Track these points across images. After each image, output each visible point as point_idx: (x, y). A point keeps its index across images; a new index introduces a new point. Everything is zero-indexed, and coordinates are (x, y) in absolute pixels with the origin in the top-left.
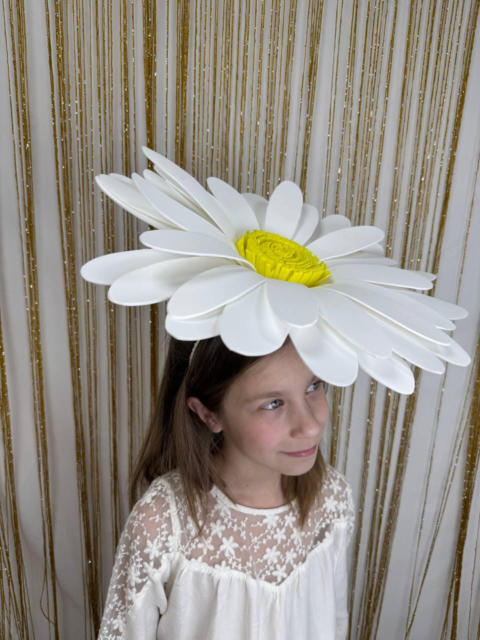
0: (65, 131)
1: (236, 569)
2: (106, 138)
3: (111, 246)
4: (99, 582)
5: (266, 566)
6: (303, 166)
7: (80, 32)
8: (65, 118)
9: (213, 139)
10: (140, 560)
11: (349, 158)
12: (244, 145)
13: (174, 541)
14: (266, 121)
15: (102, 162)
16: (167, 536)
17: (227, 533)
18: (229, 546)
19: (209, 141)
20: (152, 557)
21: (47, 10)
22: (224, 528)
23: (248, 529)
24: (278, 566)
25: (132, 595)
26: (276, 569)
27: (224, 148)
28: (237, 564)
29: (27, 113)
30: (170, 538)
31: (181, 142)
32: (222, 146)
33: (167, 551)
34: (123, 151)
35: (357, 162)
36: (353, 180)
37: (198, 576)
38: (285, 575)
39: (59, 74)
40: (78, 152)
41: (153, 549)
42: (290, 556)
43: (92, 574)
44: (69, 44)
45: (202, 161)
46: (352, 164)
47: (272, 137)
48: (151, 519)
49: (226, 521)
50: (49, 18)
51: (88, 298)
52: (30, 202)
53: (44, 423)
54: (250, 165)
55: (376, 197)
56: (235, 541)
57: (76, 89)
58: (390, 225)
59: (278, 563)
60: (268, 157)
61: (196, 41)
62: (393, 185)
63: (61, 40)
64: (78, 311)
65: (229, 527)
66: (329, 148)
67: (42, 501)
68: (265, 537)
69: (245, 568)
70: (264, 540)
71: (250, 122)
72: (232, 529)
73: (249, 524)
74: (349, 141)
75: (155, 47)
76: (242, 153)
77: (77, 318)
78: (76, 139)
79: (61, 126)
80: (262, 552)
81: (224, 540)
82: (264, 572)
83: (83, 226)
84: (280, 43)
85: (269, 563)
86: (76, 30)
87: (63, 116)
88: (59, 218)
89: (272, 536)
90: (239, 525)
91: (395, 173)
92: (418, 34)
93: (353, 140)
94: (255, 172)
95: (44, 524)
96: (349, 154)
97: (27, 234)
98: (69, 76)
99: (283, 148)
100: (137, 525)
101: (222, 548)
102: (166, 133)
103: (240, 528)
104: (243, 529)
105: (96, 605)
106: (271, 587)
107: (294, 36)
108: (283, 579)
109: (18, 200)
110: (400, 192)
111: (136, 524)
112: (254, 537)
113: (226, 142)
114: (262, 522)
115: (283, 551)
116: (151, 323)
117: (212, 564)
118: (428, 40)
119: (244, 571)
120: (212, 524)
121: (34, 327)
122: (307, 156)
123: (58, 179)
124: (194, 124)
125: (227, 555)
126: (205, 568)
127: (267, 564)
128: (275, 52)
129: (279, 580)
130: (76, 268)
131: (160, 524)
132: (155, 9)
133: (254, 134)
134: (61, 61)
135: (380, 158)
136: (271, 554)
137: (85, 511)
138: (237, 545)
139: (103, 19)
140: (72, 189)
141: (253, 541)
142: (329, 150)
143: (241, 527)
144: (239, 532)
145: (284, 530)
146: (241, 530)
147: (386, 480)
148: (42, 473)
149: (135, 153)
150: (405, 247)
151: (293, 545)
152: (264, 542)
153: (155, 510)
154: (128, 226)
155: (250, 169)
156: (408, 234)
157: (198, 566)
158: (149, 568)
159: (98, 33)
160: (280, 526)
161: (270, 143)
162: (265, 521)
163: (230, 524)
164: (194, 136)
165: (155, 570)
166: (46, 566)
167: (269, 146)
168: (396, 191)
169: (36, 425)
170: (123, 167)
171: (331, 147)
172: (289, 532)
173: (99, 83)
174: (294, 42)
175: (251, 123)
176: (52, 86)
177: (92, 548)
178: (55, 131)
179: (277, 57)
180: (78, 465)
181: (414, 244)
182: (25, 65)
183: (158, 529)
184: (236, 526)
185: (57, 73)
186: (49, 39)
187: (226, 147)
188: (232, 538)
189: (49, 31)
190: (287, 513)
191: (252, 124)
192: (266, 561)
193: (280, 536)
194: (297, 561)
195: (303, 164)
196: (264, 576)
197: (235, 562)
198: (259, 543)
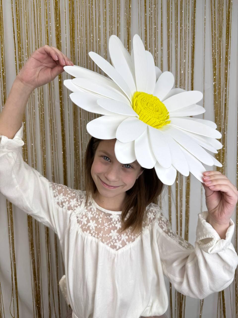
1: (94, 236)
3: (43, 118)
4: (40, 294)
5: (111, 240)
7: (28, 25)
8: (21, 61)
17: (93, 219)
18: (92, 224)
21: (13, 16)
22: (92, 216)
23: (103, 218)
24: (117, 241)
26: (116, 242)
29: (4, 60)
38: (121, 246)
39: (18, 42)
42: (124, 237)
43: (37, 289)
44: (23, 30)
49: (93, 213)
50: (13, 20)
51: (32, 143)
53: (12, 207)
56: (96, 223)
57: (26, 49)
59: (117, 239)
61: (78, 27)
63: (19, 28)
64: (28, 150)
65: (94, 216)
67: (10, 250)
70: (110, 225)
72: (95, 217)
75: (60, 30)
77: (27, 153)
79: (19, 65)
81: (91, 221)
82: (110, 242)
83: (30, 109)
84: (114, 27)
85: (113, 238)
86: (25, 25)
87: (20, 60)
89: (115, 225)
92: (172, 22)
95: (11, 263)
98: (23, 44)
101: (89, 224)
105: (40, 308)
106: (113, 251)
107: (120, 24)
108: (120, 248)
112: (106, 223)
114: (109, 217)
115: (120, 233)
116: (63, 153)
117: (84, 231)
118: (176, 24)
119: (98, 238)
120: (88, 212)
125: (91, 228)
127: (111, 238)
128: (112, 31)
129: (118, 248)
130: (27, 129)
132: (60, 15)
134: (19, 38)
136: (114, 233)
137: (33, 254)
138: (96, 225)
139: (37, 19)
141: (105, 225)
143: (100, 217)
144: (98, 219)
145: (120, 223)
146: (99, 218)
147: (181, 226)
148: (10, 235)
152: (111, 226)
154: (50, 108)
159: (35, 25)
160: (119, 221)
162: (111, 217)
166: (13, 287)
169: (8, 209)
173: (36, 46)
174: (120, 26)
176: (15, 48)
177: (37, 275)
178: (16, 67)
179: (113, 32)
180: (29, 229)
182: (3, 39)
184: (97, 215)
185: (17, 42)
186: (14, 28)
188: (95, 221)
189: (14, 25)
192: (111, 237)
193: (119, 225)
196: (109, 245)
197: (94, 233)
198: (108, 226)
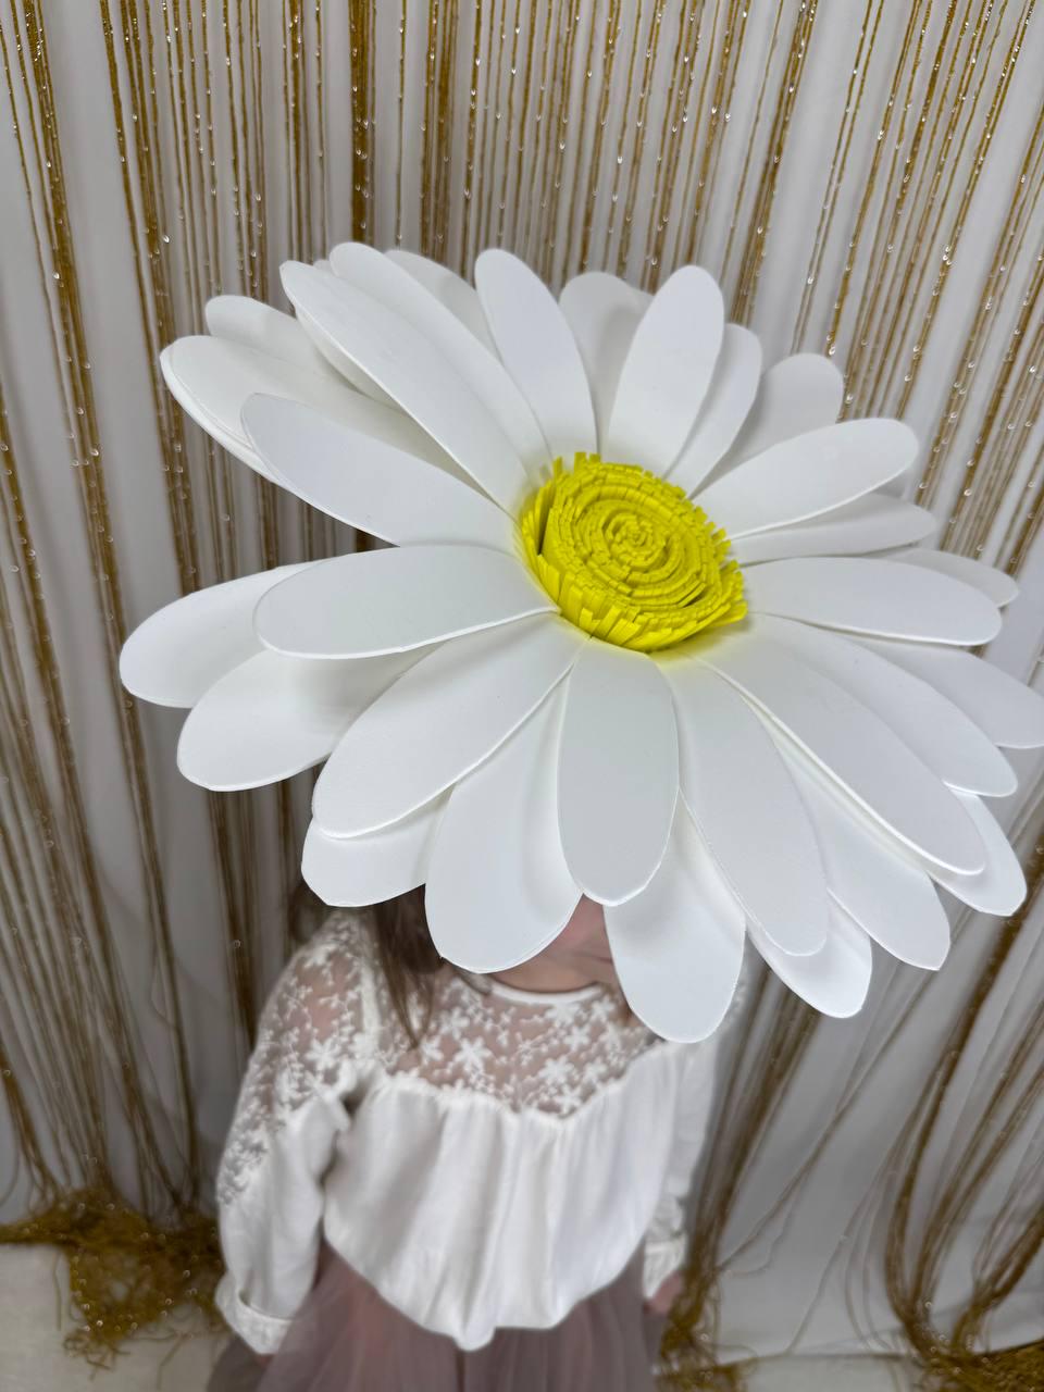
0: (134, 15)
1: (484, 1091)
2: (241, 40)
5: (542, 1088)
6: (770, 153)
9: (530, 56)
10: (298, 1066)
11: (900, 140)
12: (612, 80)
13: (366, 1042)
14: (682, 14)
15: (232, 108)
16: (351, 1035)
17: (471, 1034)
18: (472, 1055)
19: (518, 64)
20: (320, 1067)
22: (465, 1023)
23: (513, 1028)
24: (566, 1089)
25: (284, 1113)
26: (560, 1093)
27: (558, 83)
28: (487, 1084)
30: (357, 1038)
31: (443, 62)
32: (554, 79)
33: (351, 1056)
34: (286, 79)
35: (919, 156)
36: (899, 203)
37: (407, 1101)
38: (577, 1103)
40: (171, 76)
41: (323, 1055)
42: (593, 1072)
45: (497, 120)
46: (903, 158)
47: (692, 61)
48: (322, 1001)
49: (471, 1011)
52: (60, 208)
54: (626, 138)
55: (951, 255)
56: (485, 1047)
58: (973, 332)
59: (566, 1084)
60: (677, 118)
62: (1004, 225)
64: (191, 477)
65: (475, 1023)
66: (851, 110)
68: (547, 1041)
69: (501, 1092)
70: (544, 1046)
71: (636, 13)
72: (481, 1027)
73: (516, 1019)
74: (910, 90)
76: (607, 103)
77: (189, 491)
78: (164, 39)
80: (539, 1063)
81: (465, 1043)
82: (537, 1096)
83: (191, 276)
85: (548, 1083)
88: (132, 254)
89: (561, 1040)
90: (496, 1019)
91: (1018, 193)
93: (920, 87)
94: (636, 161)
96: (902, 130)
97: (59, 288)
99: (723, 95)
100: (295, 1007)
101: (459, 1058)
102: (403, 34)
103: (498, 1026)
104: (504, 1028)
106: (547, 1121)
108: (573, 1110)
109: (30, 199)
110: (1019, 248)
111: (292, 1005)
112: (524, 1042)
113: (564, 69)
114: (542, 1016)
115: (579, 1063)
117: (439, 1083)
119: (497, 1096)
120: (443, 1016)
121: (95, 504)
122: (785, 124)
123: (123, 152)
124: (479, 12)
125: (467, 1069)
126: (422, 1088)
127: (544, 1084)
129: (565, 1110)
131: (339, 1012)
133: (642, 53)
135: (983, 148)
136: (555, 1068)
138: (488, 1054)
140: (160, 176)
141: (520, 1048)
142: (849, 118)
143: (501, 1024)
144: (495, 1033)
145: (587, 1029)
146: (500, 1030)
149: (319, 87)
150: (1000, 392)
151: (602, 1053)
152: (544, 1049)
153: (330, 983)
155: (624, 150)
156: (1014, 358)
157: (410, 1083)
158: (316, 1082)
160: (580, 1023)
161: (687, 79)
162: (549, 1015)
163: (478, 1019)
164: (476, 49)
165: (325, 1087)
167: (681, 88)
168: (1010, 243)
170: (288, 124)
171: (857, 107)
172: (598, 1030)
175: (639, 16)
181: (1026, 386)
183: (335, 1023)
184: (490, 1021)
187: (563, 83)
188: (480, 1041)
190: (599, 999)
191: (641, 20)
192: (543, 1080)
193: (578, 1038)
194: (604, 1079)
195: (771, 147)
196: (535, 1104)
197: (483, 1081)
198: (533, 1050)
